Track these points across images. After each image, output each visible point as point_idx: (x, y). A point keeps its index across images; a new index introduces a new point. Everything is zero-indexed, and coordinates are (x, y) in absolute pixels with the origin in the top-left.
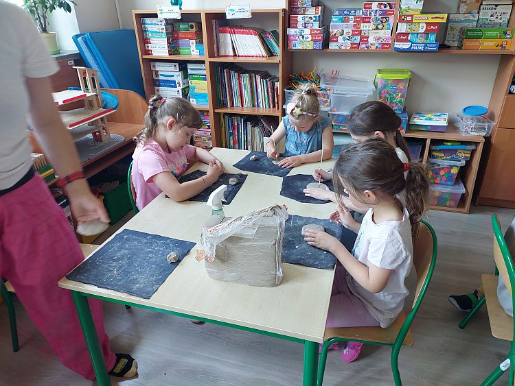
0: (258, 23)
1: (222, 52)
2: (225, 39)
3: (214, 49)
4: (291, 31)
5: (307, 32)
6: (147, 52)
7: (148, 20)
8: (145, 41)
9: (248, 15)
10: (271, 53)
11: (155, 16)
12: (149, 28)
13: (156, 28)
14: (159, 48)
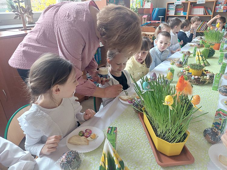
4: (217, 7)
5: (222, 7)
6: (168, 14)
7: (170, 5)
8: (168, 11)
9: (204, 3)
11: (173, 4)
12: (170, 7)
13: (172, 7)
14: (172, 13)
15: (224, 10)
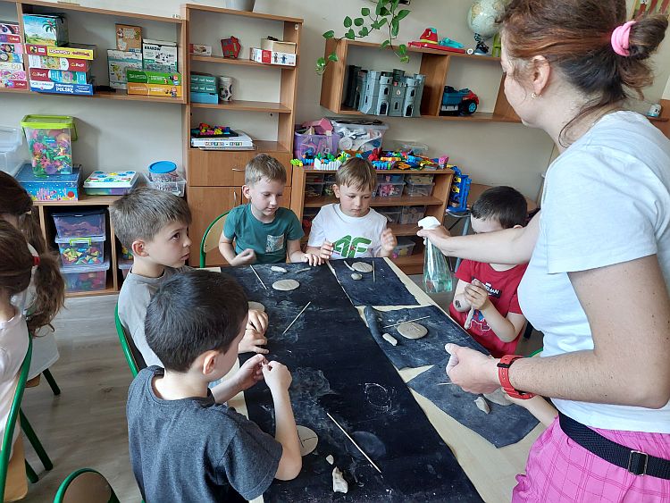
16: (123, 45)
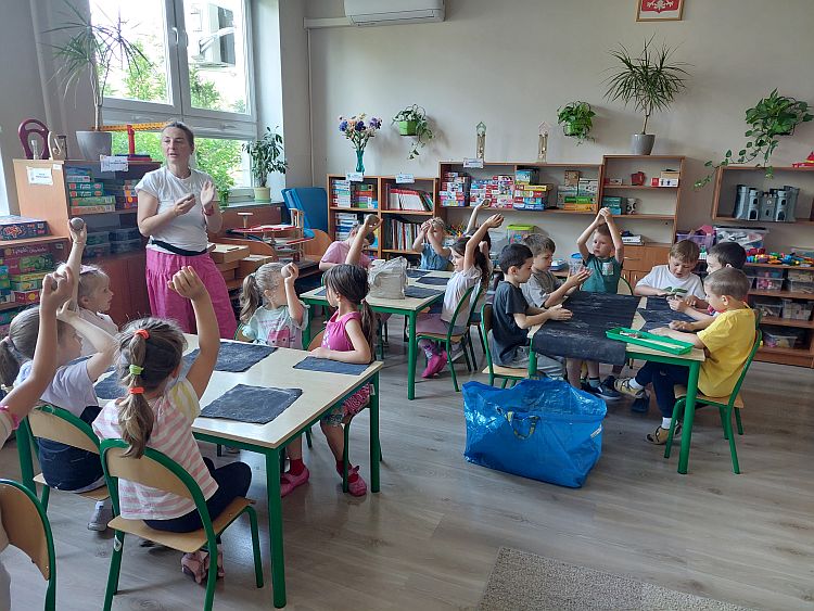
0: (419, 187)
1: (392, 207)
2: (394, 197)
3: (385, 204)
4: (442, 193)
5: (454, 194)
6: (333, 204)
7: (338, 182)
8: (333, 196)
9: (412, 181)
10: (428, 209)
11: (344, 178)
12: (338, 187)
13: (343, 187)
14: (344, 201)
15: (459, 201)
16: (567, 183)
